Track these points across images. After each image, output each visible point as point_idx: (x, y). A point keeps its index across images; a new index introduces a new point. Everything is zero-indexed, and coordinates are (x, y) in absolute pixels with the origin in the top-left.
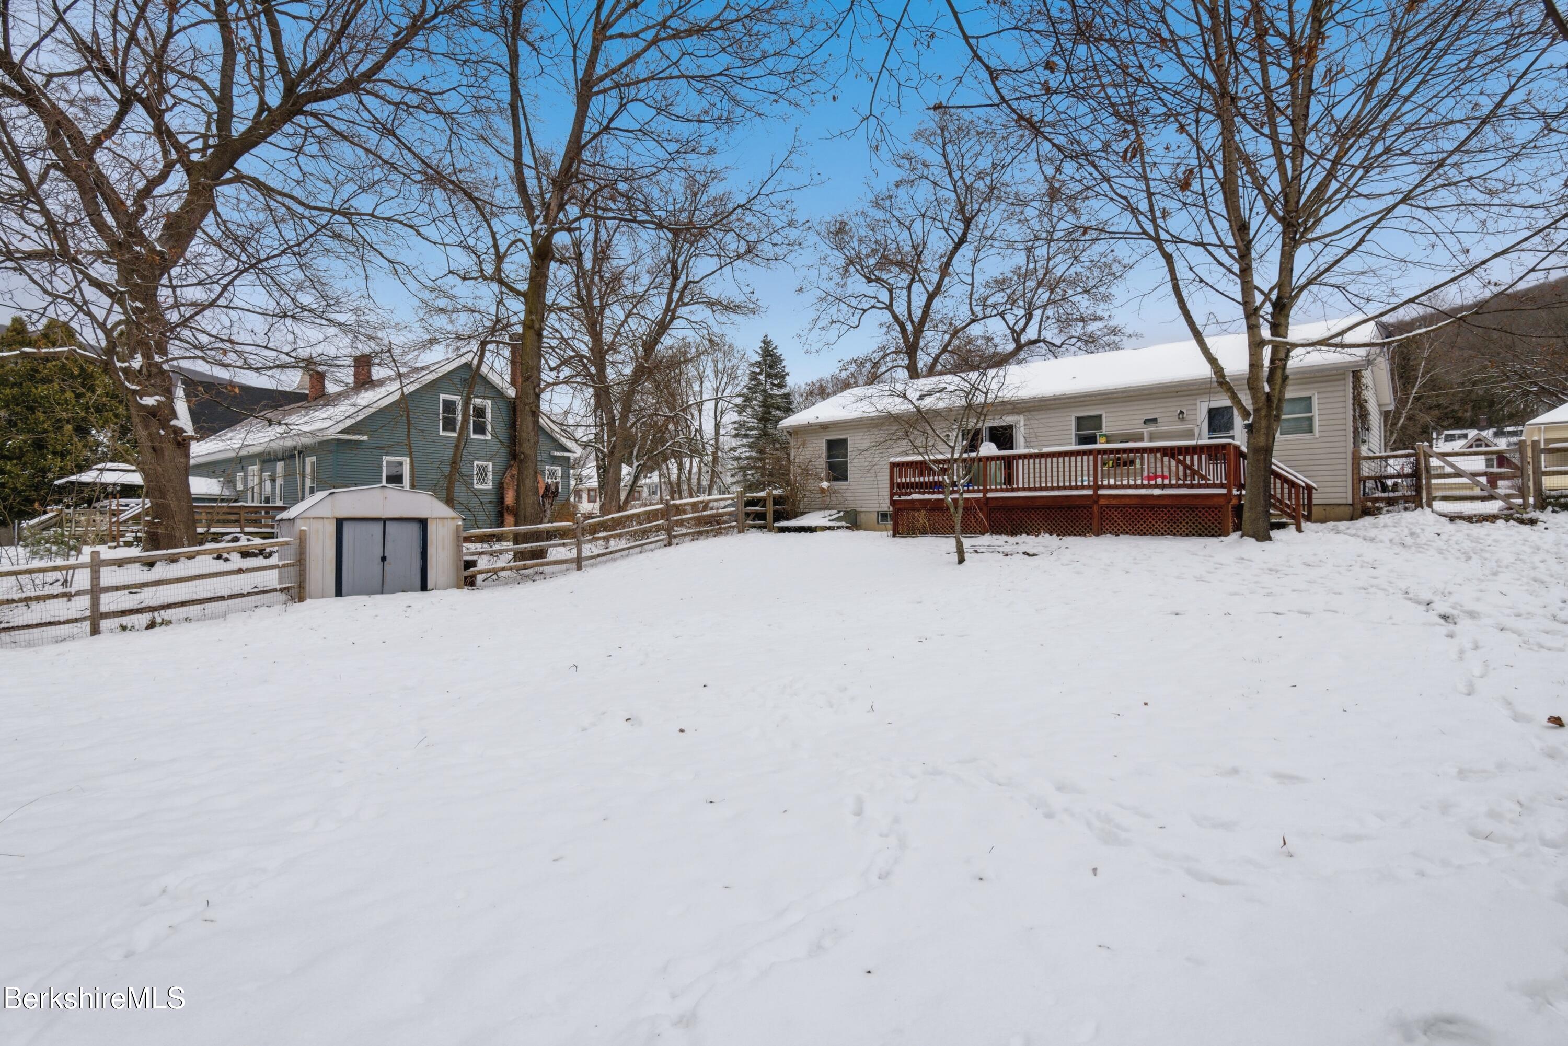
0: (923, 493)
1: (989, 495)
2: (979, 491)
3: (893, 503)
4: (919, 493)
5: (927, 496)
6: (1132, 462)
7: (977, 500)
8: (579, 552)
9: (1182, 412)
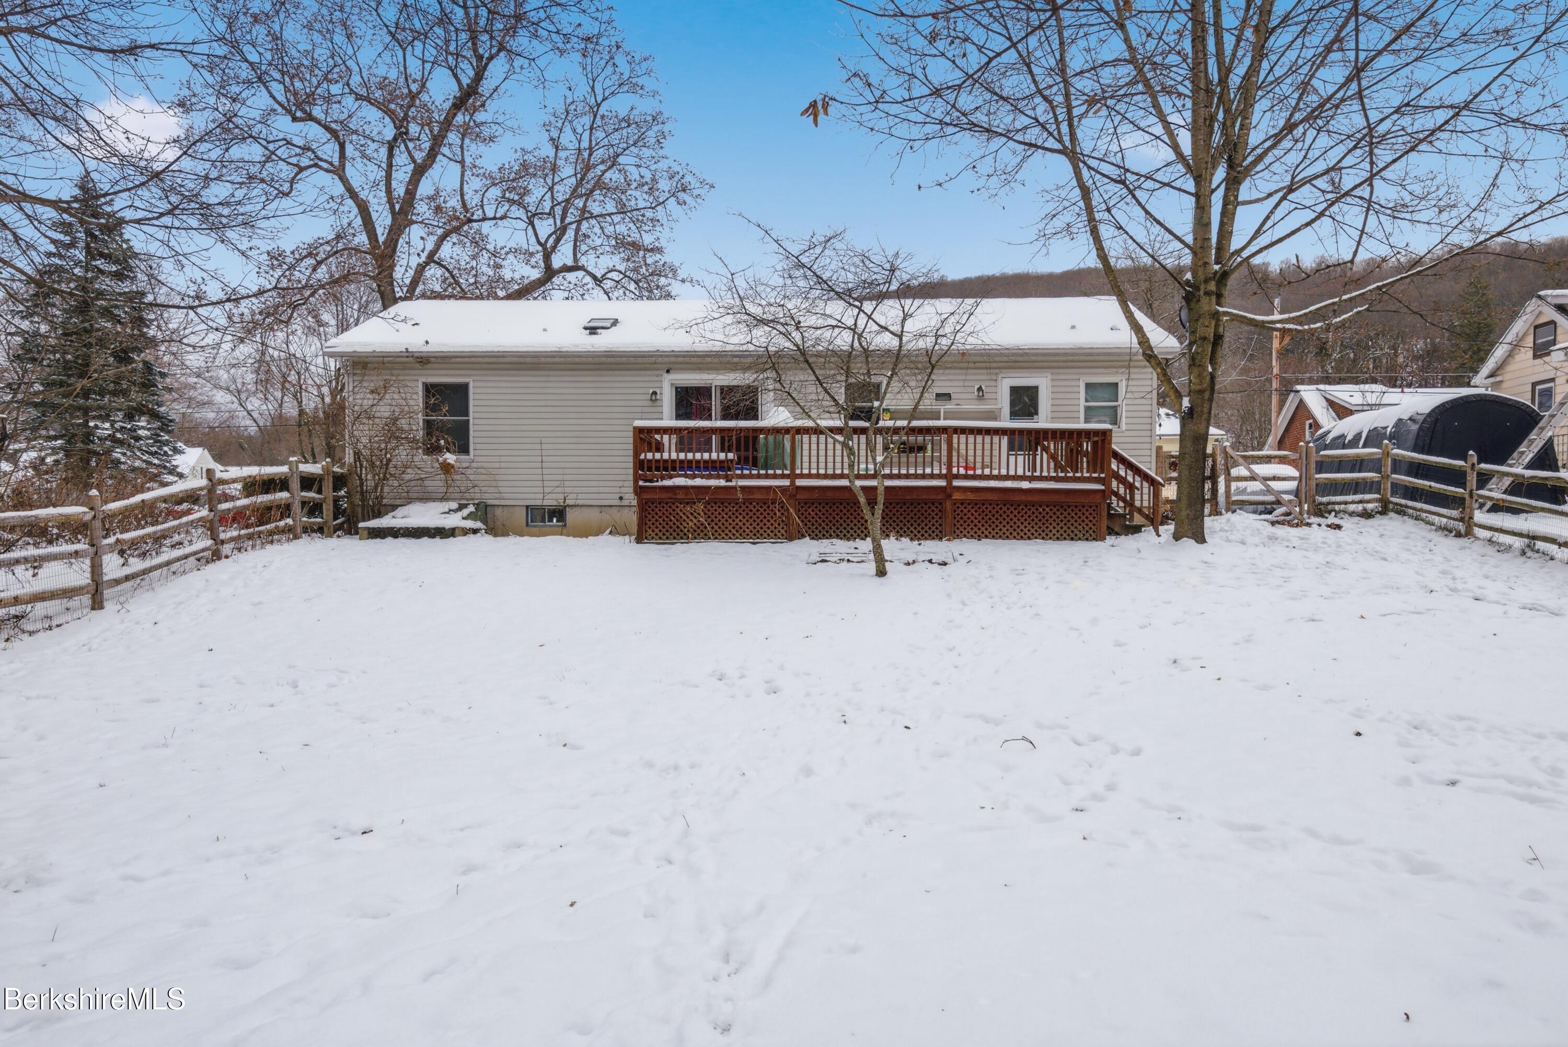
0: (694, 477)
1: (800, 482)
2: (783, 476)
3: (639, 491)
4: (686, 476)
5: (698, 482)
6: (922, 448)
7: (783, 489)
8: (96, 569)
9: (980, 389)
